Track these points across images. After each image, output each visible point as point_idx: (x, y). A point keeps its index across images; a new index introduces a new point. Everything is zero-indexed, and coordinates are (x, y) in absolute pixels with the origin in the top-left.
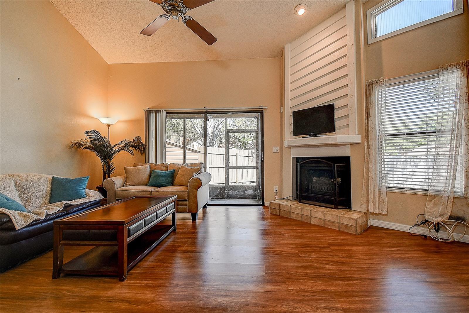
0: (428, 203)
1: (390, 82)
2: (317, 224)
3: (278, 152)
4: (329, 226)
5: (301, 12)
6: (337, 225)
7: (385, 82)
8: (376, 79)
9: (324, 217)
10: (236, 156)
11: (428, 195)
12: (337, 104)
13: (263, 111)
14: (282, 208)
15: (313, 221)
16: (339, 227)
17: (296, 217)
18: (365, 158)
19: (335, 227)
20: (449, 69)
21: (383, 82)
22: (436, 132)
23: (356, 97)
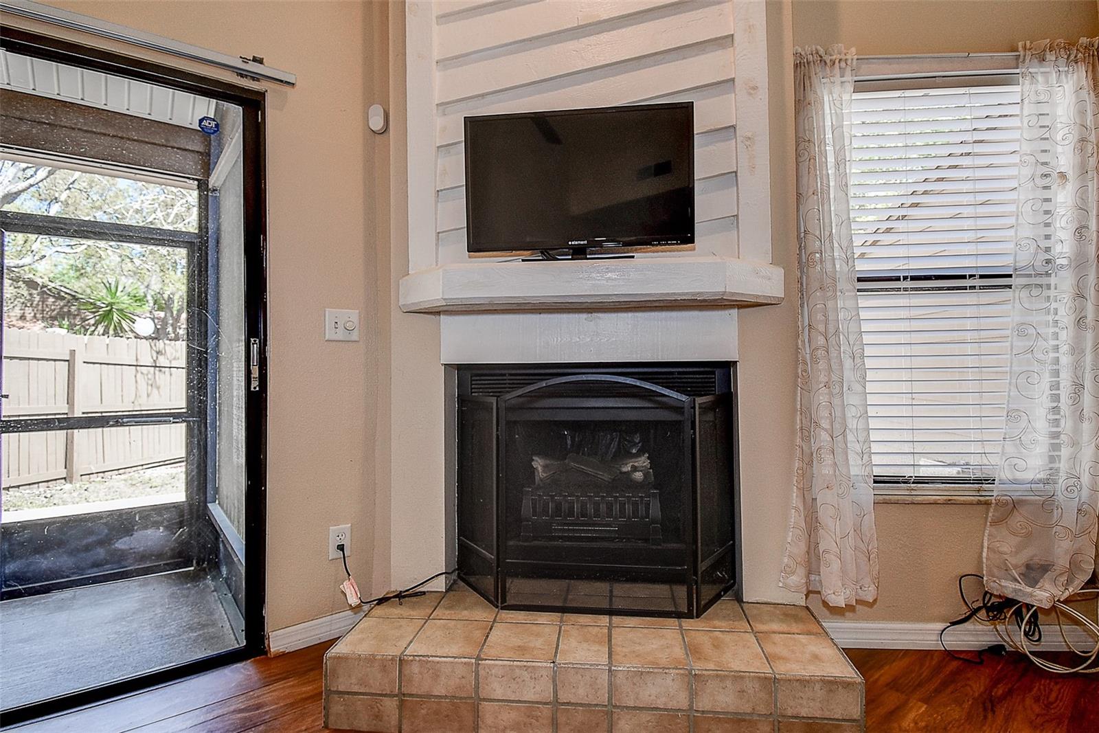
0: (993, 530)
1: (868, 72)
3: (355, 336)
6: (767, 729)
7: (852, 63)
8: (819, 47)
9: (693, 694)
10: (70, 362)
14: (420, 683)
15: (627, 730)
18: (800, 371)
21: (843, 64)
22: (1010, 276)
23: (763, 95)
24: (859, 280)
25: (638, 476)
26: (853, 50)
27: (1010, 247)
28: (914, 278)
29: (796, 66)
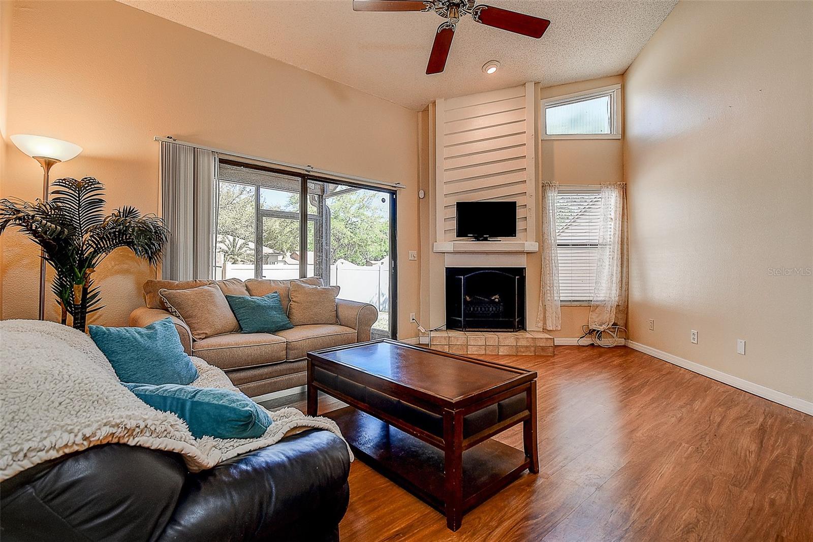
0: (592, 313)
1: (561, 188)
2: (508, 353)
3: (416, 259)
4: (523, 352)
5: (492, 70)
6: (533, 349)
7: (557, 186)
8: (548, 182)
11: (591, 306)
12: (520, 201)
13: (396, 191)
14: (454, 342)
15: (502, 350)
16: (535, 351)
17: (477, 351)
19: (531, 353)
20: (609, 187)
21: (555, 186)
22: (597, 245)
23: (534, 197)
24: (558, 245)
25: (497, 300)
26: (558, 182)
27: (597, 238)
28: (573, 245)
29: (542, 186)
